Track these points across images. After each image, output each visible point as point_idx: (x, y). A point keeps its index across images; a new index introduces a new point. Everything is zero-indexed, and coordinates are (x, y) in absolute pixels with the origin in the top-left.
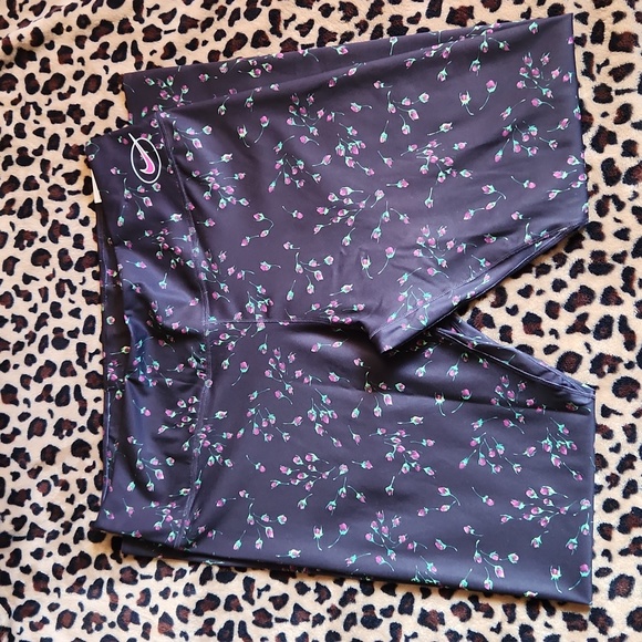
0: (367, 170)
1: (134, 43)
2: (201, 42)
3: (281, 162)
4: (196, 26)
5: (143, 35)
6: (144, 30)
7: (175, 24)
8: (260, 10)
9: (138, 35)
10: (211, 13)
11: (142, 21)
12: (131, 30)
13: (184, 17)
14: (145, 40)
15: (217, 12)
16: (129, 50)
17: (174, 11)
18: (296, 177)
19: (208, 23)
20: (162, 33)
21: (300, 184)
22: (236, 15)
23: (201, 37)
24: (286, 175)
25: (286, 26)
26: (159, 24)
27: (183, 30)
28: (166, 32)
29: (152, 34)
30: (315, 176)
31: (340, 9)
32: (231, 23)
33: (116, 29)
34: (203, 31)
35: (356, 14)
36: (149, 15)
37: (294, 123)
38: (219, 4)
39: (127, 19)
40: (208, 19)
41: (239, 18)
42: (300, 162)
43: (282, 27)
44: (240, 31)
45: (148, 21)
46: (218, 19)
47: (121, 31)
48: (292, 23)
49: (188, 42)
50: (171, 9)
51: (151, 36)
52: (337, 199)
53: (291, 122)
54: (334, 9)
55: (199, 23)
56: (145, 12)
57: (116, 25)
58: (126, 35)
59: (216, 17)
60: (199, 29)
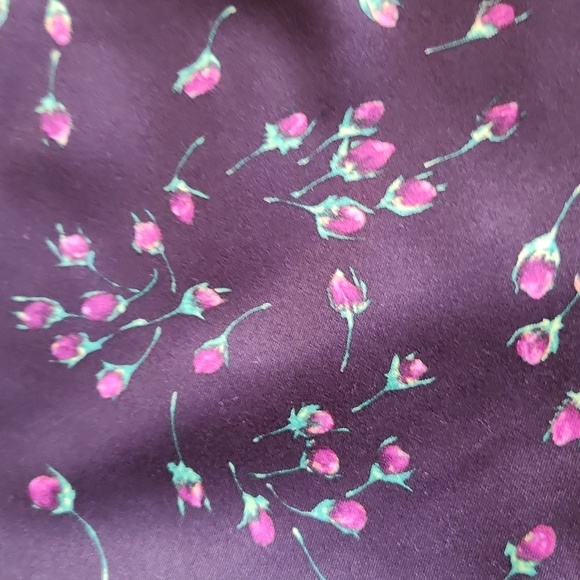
0: (483, 133)
3: (253, 505)
18: (354, 471)
21: (394, 470)
24: (322, 511)
30: (394, 380)
37: (126, 371)
42: (297, 421)
52: (553, 327)
53: (115, 379)
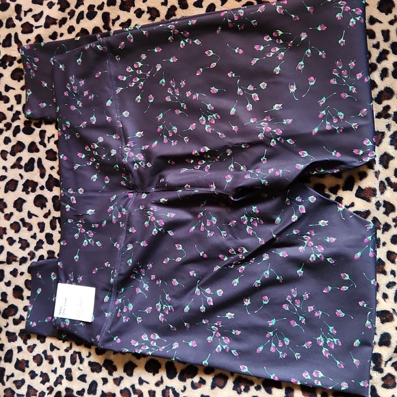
1: (16, 34)
2: (59, 34)
4: (56, 24)
5: (21, 29)
6: (22, 26)
7: (42, 21)
8: (97, 12)
9: (18, 29)
10: (65, 15)
11: (20, 19)
12: (14, 26)
13: (48, 17)
14: (23, 32)
15: (69, 14)
16: (13, 39)
17: (42, 13)
19: (63, 21)
20: (34, 28)
22: (81, 16)
23: (59, 31)
25: (113, 24)
26: (32, 21)
27: (47, 26)
28: (36, 27)
29: (27, 28)
31: (148, 12)
32: (78, 22)
33: (4, 25)
34: (60, 26)
35: (159, 16)
36: (25, 15)
38: (70, 8)
39: (12, 18)
40: (63, 18)
41: (83, 18)
43: (111, 24)
44: (84, 27)
45: (25, 20)
46: (70, 19)
47: (8, 26)
48: (117, 21)
49: (51, 34)
50: (40, 12)
51: (27, 30)
54: (144, 12)
55: (57, 22)
56: (23, 14)
57: (4, 22)
58: (11, 29)
59: (68, 17)
60: (58, 26)
